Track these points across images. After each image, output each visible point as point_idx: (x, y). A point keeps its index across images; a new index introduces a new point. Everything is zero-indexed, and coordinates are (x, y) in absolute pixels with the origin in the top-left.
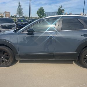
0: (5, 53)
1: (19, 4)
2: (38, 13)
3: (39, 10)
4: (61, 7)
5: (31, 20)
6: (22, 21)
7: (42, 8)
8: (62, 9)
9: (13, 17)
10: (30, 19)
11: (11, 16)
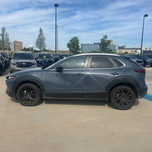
0: (31, 91)
1: (41, 31)
2: (69, 45)
3: (71, 41)
4: (106, 37)
5: (58, 57)
6: (45, 57)
7: (75, 38)
8: (107, 40)
9: (28, 50)
10: (57, 55)
11: (25, 48)
